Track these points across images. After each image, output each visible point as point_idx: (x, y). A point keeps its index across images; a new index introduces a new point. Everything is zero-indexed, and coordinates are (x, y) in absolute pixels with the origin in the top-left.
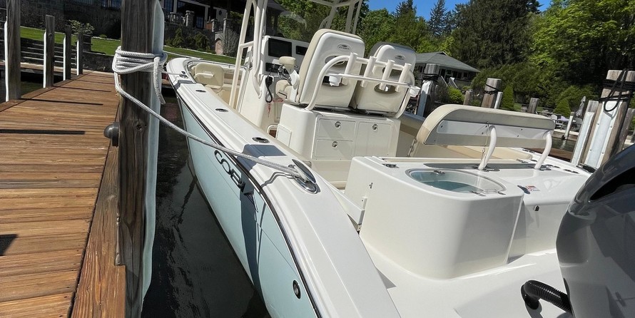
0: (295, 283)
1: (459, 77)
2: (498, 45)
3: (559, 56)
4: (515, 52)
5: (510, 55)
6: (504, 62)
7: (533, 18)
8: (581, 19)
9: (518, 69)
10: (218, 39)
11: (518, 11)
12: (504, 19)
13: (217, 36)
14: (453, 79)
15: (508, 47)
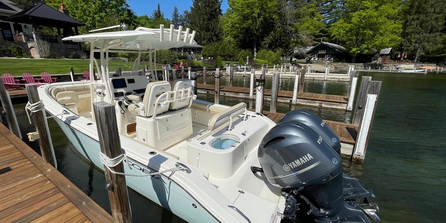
0: (193, 205)
1: (195, 51)
2: (209, 33)
3: (235, 37)
4: (217, 36)
5: (215, 37)
6: (213, 41)
7: (221, 17)
8: (240, 19)
9: (220, 44)
10: (32, 47)
11: (214, 15)
12: (209, 19)
13: (30, 45)
14: (192, 52)
15: (213, 34)
